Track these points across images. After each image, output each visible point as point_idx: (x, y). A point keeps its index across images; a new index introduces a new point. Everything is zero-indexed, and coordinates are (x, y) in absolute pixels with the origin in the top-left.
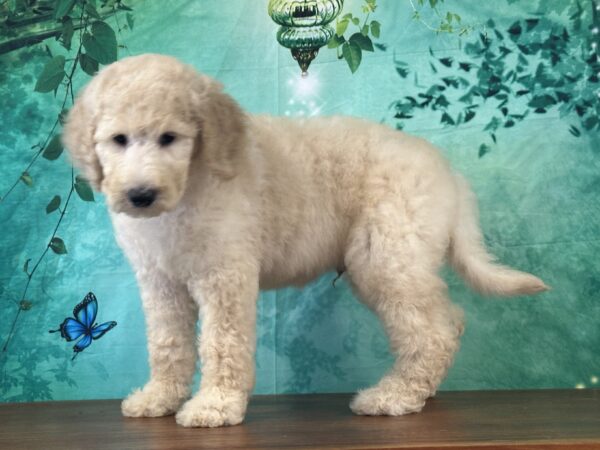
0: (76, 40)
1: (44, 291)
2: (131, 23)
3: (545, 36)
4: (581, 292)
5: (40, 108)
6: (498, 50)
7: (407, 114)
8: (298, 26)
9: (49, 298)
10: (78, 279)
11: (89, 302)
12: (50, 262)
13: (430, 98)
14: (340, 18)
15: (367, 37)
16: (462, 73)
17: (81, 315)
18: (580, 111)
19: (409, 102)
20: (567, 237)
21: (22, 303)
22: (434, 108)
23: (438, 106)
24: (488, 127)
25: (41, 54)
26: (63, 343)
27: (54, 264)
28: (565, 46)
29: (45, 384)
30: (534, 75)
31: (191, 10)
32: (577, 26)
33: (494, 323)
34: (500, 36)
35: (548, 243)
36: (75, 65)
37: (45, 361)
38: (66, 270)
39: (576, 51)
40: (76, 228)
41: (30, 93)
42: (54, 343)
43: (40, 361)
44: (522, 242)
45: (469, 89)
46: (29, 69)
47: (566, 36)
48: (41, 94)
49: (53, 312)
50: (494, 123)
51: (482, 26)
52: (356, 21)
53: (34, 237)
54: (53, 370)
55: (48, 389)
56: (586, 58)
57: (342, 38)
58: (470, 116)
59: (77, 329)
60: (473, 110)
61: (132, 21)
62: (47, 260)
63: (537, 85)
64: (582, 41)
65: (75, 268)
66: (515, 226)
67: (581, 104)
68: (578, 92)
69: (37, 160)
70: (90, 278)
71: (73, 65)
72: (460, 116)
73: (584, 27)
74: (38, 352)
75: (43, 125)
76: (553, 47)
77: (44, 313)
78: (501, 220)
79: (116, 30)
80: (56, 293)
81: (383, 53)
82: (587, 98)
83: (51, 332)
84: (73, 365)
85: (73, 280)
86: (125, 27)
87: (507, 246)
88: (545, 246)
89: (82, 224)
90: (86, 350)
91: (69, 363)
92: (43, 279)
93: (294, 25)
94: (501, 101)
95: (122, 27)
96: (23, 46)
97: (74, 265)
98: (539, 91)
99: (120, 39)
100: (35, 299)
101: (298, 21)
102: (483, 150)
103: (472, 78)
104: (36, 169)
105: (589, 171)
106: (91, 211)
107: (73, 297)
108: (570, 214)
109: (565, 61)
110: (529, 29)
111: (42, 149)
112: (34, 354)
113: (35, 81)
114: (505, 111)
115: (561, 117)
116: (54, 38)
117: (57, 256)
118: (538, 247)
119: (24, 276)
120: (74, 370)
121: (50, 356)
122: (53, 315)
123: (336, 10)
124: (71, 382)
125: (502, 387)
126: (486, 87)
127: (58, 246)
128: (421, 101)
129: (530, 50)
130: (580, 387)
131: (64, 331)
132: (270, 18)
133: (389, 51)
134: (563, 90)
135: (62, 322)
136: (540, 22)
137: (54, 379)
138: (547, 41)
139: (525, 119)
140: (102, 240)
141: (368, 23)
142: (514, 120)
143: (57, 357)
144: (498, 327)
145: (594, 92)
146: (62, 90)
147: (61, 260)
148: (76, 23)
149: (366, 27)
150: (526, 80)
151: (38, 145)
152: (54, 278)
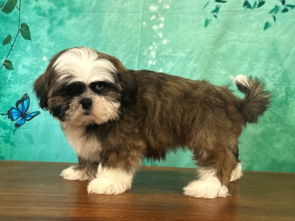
9: (2, 95)
10: (19, 85)
11: (25, 99)
12: (3, 74)
17: (20, 106)
24: (272, 11)
26: (9, 121)
27: (6, 76)
40: (20, 55)
42: (4, 121)
44: (284, 83)
49: (4, 103)
50: (276, 9)
54: (2, 137)
58: (261, 4)
59: (17, 114)
62: (1, 73)
65: (18, 79)
66: (281, 73)
70: (27, 85)
72: (255, 4)
78: (272, 69)
80: (6, 93)
83: (2, 114)
84: (14, 134)
85: (17, 86)
87: (274, 85)
89: (23, 53)
90: (22, 126)
91: (12, 133)
97: (17, 77)
102: (267, 26)
106: (29, 46)
107: (16, 95)
114: (283, 2)
117: (8, 71)
118: (292, 87)
120: (14, 137)
121: (1, 128)
122: (4, 105)
124: (12, 144)
127: (8, 65)
131: (10, 115)
135: (9, 109)
137: (3, 142)
140: (34, 63)
142: (288, 8)
143: (5, 130)
147: (10, 73)
152: (5, 84)
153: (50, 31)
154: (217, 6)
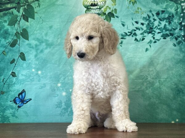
0: (21, 10)
1: (9, 89)
2: (39, 5)
3: (167, 16)
4: (174, 94)
5: (9, 31)
6: (152, 19)
7: (124, 38)
8: (92, 9)
11: (23, 92)
13: (131, 33)
14: (105, 7)
15: (113, 13)
16: (141, 26)
17: (20, 96)
18: (176, 39)
19: (125, 34)
20: (171, 77)
21: (1, 92)
22: (132, 36)
23: (134, 36)
24: (149, 43)
25: (10, 13)
28: (173, 19)
29: (8, 117)
30: (163, 28)
31: (58, 2)
32: (177, 13)
33: (148, 102)
34: (153, 15)
35: (165, 79)
36: (21, 18)
37: (8, 110)
38: (16, 82)
39: (176, 21)
41: (6, 26)
43: (6, 110)
45: (143, 31)
46: (6, 18)
47: (173, 16)
48: (10, 26)
50: (151, 42)
51: (148, 12)
52: (110, 8)
53: (6, 71)
55: (9, 119)
56: (179, 23)
57: (105, 13)
58: (143, 39)
59: (19, 100)
60: (144, 37)
61: (40, 5)
62: (10, 79)
63: (164, 30)
64: (178, 18)
65: (19, 82)
67: (177, 37)
68: (176, 33)
69: (8, 47)
71: (20, 18)
72: (140, 39)
73: (179, 13)
74: (6, 108)
75: (10, 36)
76: (169, 19)
77: (8, 95)
79: (34, 7)
81: (117, 19)
82: (178, 35)
83: (11, 101)
85: (18, 85)
86: (37, 6)
88: (164, 79)
89: (22, 68)
91: (16, 111)
92: (9, 85)
93: (90, 9)
94: (153, 35)
95: (36, 6)
96: (4, 11)
98: (164, 32)
99: (35, 10)
100: (6, 91)
101: (92, 7)
102: (147, 50)
103: (144, 27)
104: (7, 50)
105: (178, 57)
108: (172, 70)
109: (173, 23)
110: (162, 13)
111: (9, 44)
112: (5, 108)
113: (8, 22)
114: (154, 38)
115: (171, 41)
116: (14, 9)
117: (13, 77)
119: (2, 84)
120: (17, 113)
121: (10, 109)
123: (104, 4)
125: (149, 122)
126: (149, 31)
127: (14, 75)
128: (129, 34)
129: (162, 20)
130: (173, 122)
131: (15, 101)
132: (83, 6)
133: (120, 18)
134: (171, 32)
136: (165, 12)
138: (167, 17)
139: (160, 41)
141: (113, 9)
142: (157, 41)
144: (149, 104)
145: (181, 33)
146: (16, 25)
147: (15, 79)
148: (22, 4)
149: (113, 10)
150: (161, 29)
151: (8, 42)
153: (36, 56)
154: (122, 41)
